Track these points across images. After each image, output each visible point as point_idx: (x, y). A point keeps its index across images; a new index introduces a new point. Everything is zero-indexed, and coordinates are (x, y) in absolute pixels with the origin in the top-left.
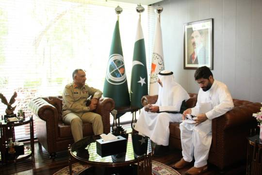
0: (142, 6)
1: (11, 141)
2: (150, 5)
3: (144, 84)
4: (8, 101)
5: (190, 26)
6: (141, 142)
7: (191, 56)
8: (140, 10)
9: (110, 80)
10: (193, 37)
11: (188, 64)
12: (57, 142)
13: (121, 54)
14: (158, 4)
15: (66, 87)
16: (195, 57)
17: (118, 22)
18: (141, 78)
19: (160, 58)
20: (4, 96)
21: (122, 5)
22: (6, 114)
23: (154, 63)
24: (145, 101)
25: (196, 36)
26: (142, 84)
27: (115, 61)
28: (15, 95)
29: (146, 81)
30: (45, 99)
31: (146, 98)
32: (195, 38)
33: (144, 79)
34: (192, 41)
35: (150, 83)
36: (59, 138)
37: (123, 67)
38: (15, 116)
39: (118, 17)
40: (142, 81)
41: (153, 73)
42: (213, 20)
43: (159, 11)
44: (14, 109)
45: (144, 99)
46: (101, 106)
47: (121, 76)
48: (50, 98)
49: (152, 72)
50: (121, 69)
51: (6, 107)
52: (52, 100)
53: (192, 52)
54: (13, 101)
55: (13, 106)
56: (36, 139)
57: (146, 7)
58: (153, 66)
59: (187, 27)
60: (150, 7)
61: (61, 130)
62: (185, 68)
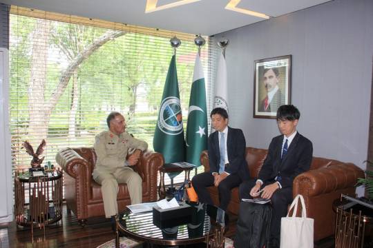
0: (203, 37)
2: (213, 36)
4: (35, 152)
5: (261, 64)
7: (263, 101)
8: (200, 43)
9: (164, 129)
10: (266, 78)
12: (89, 206)
16: (268, 103)
17: (174, 58)
18: (200, 128)
20: (30, 144)
21: (179, 36)
22: (31, 167)
24: (205, 157)
25: (270, 77)
27: (171, 105)
28: (43, 143)
29: (206, 131)
30: (77, 150)
32: (268, 79)
33: (204, 129)
34: (265, 82)
36: (90, 201)
37: (180, 113)
38: (42, 170)
39: (176, 50)
40: (201, 131)
42: (291, 57)
43: (223, 44)
44: (41, 161)
45: (204, 155)
47: (178, 125)
48: (84, 149)
51: (31, 158)
52: (86, 152)
54: (40, 150)
55: (40, 157)
56: (64, 200)
57: (206, 38)
59: (258, 65)
60: (212, 38)
62: (255, 117)
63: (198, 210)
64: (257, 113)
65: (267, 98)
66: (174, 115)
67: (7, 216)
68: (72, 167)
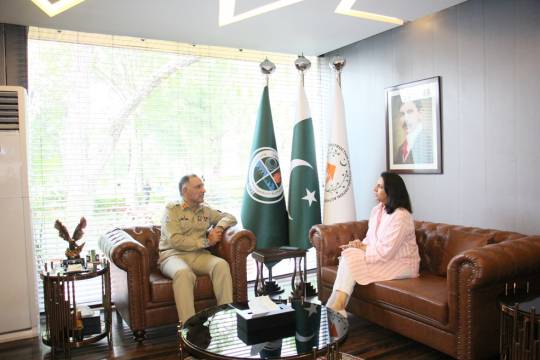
0: (306, 57)
2: (322, 56)
3: (313, 202)
4: (71, 235)
5: (396, 93)
6: (308, 312)
7: (401, 148)
8: (303, 66)
9: (256, 195)
11: (395, 163)
12: (148, 311)
13: (274, 146)
15: (167, 207)
16: (408, 150)
17: (266, 89)
18: (308, 192)
19: (342, 154)
20: (63, 224)
21: (274, 58)
22: (66, 258)
23: (332, 163)
24: (316, 235)
25: (410, 111)
26: (310, 203)
27: (264, 160)
28: (83, 223)
29: (317, 196)
30: (129, 231)
31: (318, 229)
32: (406, 115)
33: (313, 193)
35: (326, 201)
36: (150, 304)
37: (278, 171)
38: (82, 262)
39: (268, 79)
40: (310, 197)
41: (331, 182)
42: (440, 79)
43: (338, 66)
44: (80, 248)
45: (314, 231)
46: (229, 245)
47: (276, 188)
48: (138, 229)
49: (327, 180)
50: (276, 175)
51: (66, 245)
52: (140, 232)
54: (78, 234)
55: (79, 243)
56: (113, 303)
57: (314, 60)
58: (330, 169)
59: (392, 94)
60: (322, 59)
61: (154, 288)
63: (310, 314)
64: (394, 167)
65: (405, 143)
66: (270, 174)
67: (29, 329)
68: (121, 254)
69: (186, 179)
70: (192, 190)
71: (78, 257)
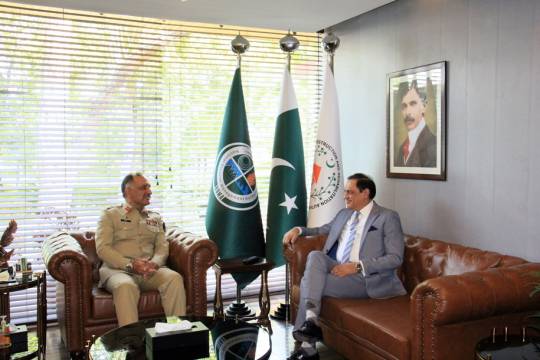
1: (4, 321)
2: (321, 32)
3: (293, 209)
7: (402, 147)
8: (290, 47)
9: (226, 200)
10: (405, 105)
11: (395, 165)
13: (247, 141)
14: (330, 30)
16: (410, 150)
17: (238, 72)
18: (287, 197)
19: (329, 153)
23: (318, 164)
25: (413, 103)
26: (289, 210)
27: (236, 158)
28: (12, 227)
32: (409, 107)
33: (294, 199)
34: (405, 113)
36: (90, 321)
37: (253, 172)
38: (10, 271)
40: (289, 203)
41: (315, 186)
42: (446, 64)
43: (332, 47)
44: (8, 255)
47: (250, 192)
50: (250, 176)
53: (404, 140)
54: (7, 239)
58: (316, 170)
62: (391, 175)
64: (394, 170)
66: (243, 175)
68: (58, 264)
69: (130, 178)
70: (137, 190)
71: (6, 265)
